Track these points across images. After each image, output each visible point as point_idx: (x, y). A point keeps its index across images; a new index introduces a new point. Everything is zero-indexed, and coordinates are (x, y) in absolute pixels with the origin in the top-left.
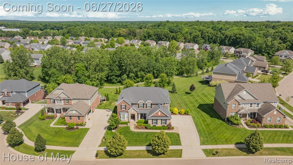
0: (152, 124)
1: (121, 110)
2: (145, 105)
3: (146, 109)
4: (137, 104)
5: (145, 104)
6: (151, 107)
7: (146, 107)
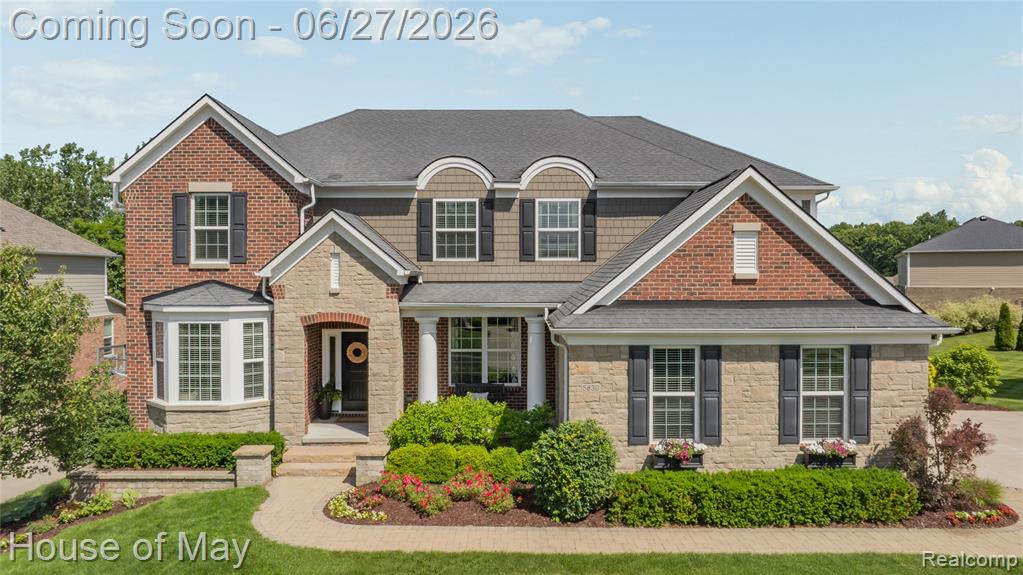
0: (636, 436)
1: (181, 274)
2: (506, 224)
3: (526, 271)
4: (398, 207)
5: (507, 204)
6: (590, 254)
7: (526, 254)
